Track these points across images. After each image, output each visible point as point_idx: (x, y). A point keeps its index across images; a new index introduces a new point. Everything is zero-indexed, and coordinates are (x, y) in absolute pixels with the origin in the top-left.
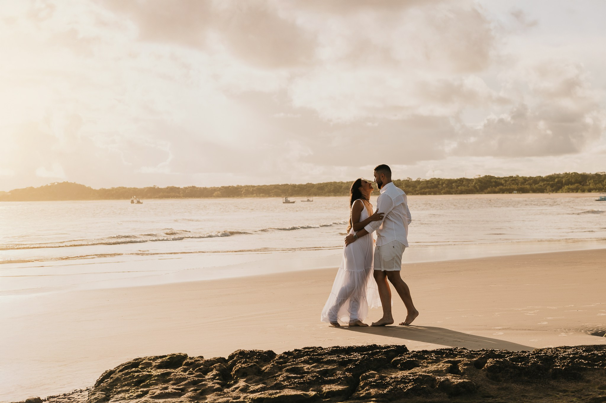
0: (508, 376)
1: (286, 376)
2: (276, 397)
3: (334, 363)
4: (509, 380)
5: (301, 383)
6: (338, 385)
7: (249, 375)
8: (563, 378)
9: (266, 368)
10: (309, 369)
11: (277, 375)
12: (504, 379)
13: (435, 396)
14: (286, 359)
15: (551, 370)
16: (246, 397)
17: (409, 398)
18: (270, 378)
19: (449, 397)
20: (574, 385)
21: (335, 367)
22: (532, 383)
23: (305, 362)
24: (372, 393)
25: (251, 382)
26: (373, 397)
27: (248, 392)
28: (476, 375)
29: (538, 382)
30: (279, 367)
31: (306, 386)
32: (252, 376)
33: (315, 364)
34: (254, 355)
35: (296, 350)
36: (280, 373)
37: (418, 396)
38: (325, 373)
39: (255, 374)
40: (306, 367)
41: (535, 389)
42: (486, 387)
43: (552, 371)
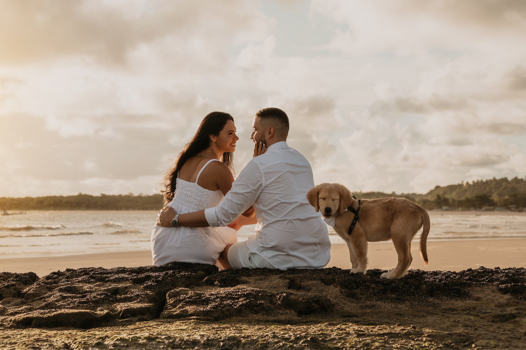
0: (370, 292)
1: (60, 296)
2: (51, 316)
3: (126, 280)
4: (373, 297)
5: (84, 302)
6: (138, 302)
7: (5, 297)
8: (443, 295)
9: (29, 290)
10: (92, 288)
11: (47, 296)
12: (365, 296)
13: (279, 313)
14: (57, 280)
15: (424, 286)
16: (4, 319)
17: (243, 316)
18: (35, 300)
19: (298, 316)
20: (461, 303)
21: (128, 285)
22: (404, 301)
23: (83, 281)
24: (189, 310)
25: (9, 305)
26: (192, 315)
27: (7, 315)
28: (326, 292)
29: (412, 299)
30: (47, 288)
31: (92, 306)
32: (10, 298)
33: (98, 283)
34: (10, 277)
35: (68, 270)
36: (50, 293)
37: (254, 313)
38: (116, 291)
39: (14, 296)
40: (86, 287)
41: (411, 308)
42: (343, 305)
43: (426, 287)
